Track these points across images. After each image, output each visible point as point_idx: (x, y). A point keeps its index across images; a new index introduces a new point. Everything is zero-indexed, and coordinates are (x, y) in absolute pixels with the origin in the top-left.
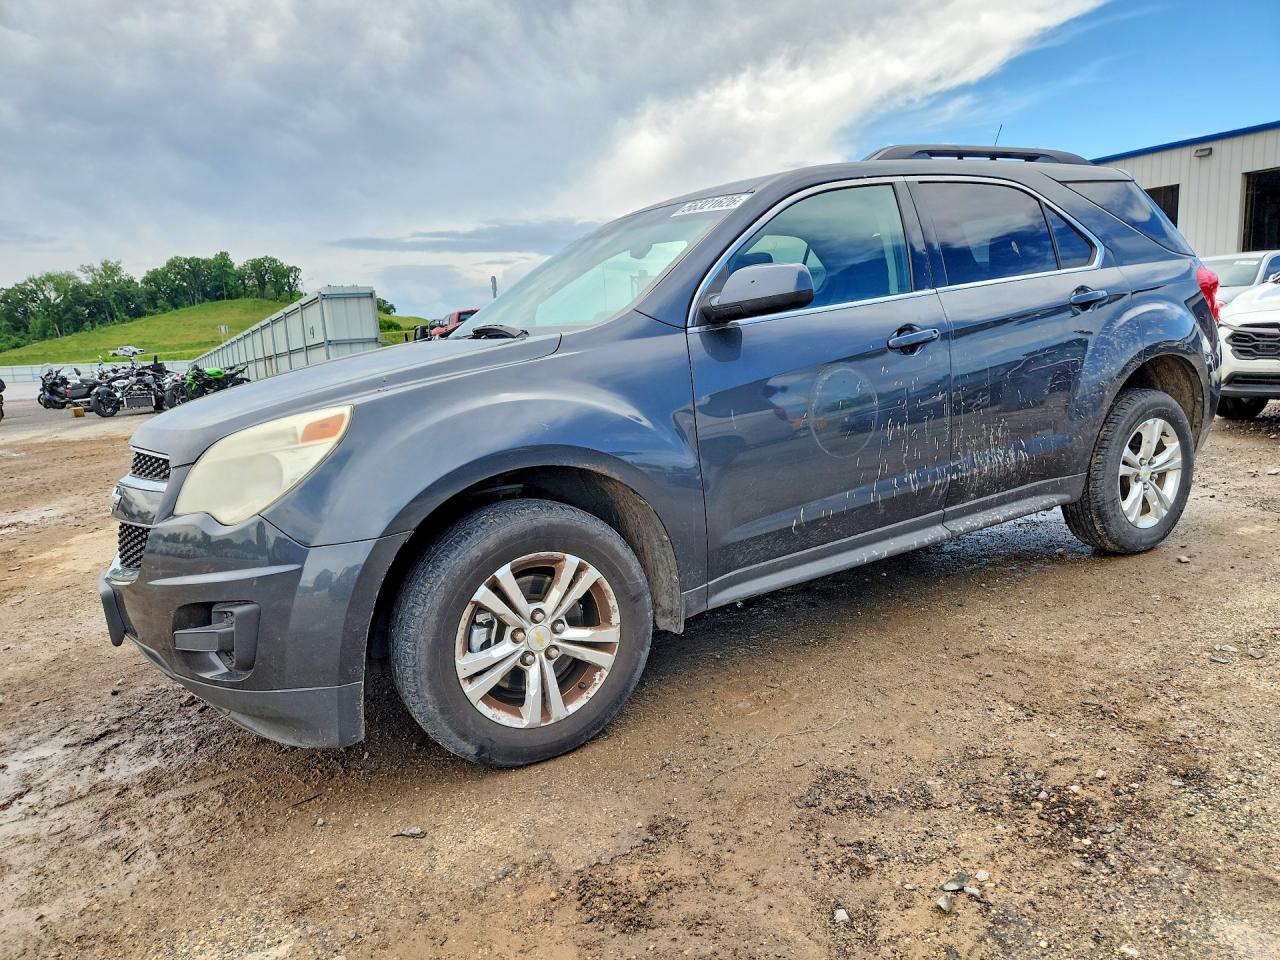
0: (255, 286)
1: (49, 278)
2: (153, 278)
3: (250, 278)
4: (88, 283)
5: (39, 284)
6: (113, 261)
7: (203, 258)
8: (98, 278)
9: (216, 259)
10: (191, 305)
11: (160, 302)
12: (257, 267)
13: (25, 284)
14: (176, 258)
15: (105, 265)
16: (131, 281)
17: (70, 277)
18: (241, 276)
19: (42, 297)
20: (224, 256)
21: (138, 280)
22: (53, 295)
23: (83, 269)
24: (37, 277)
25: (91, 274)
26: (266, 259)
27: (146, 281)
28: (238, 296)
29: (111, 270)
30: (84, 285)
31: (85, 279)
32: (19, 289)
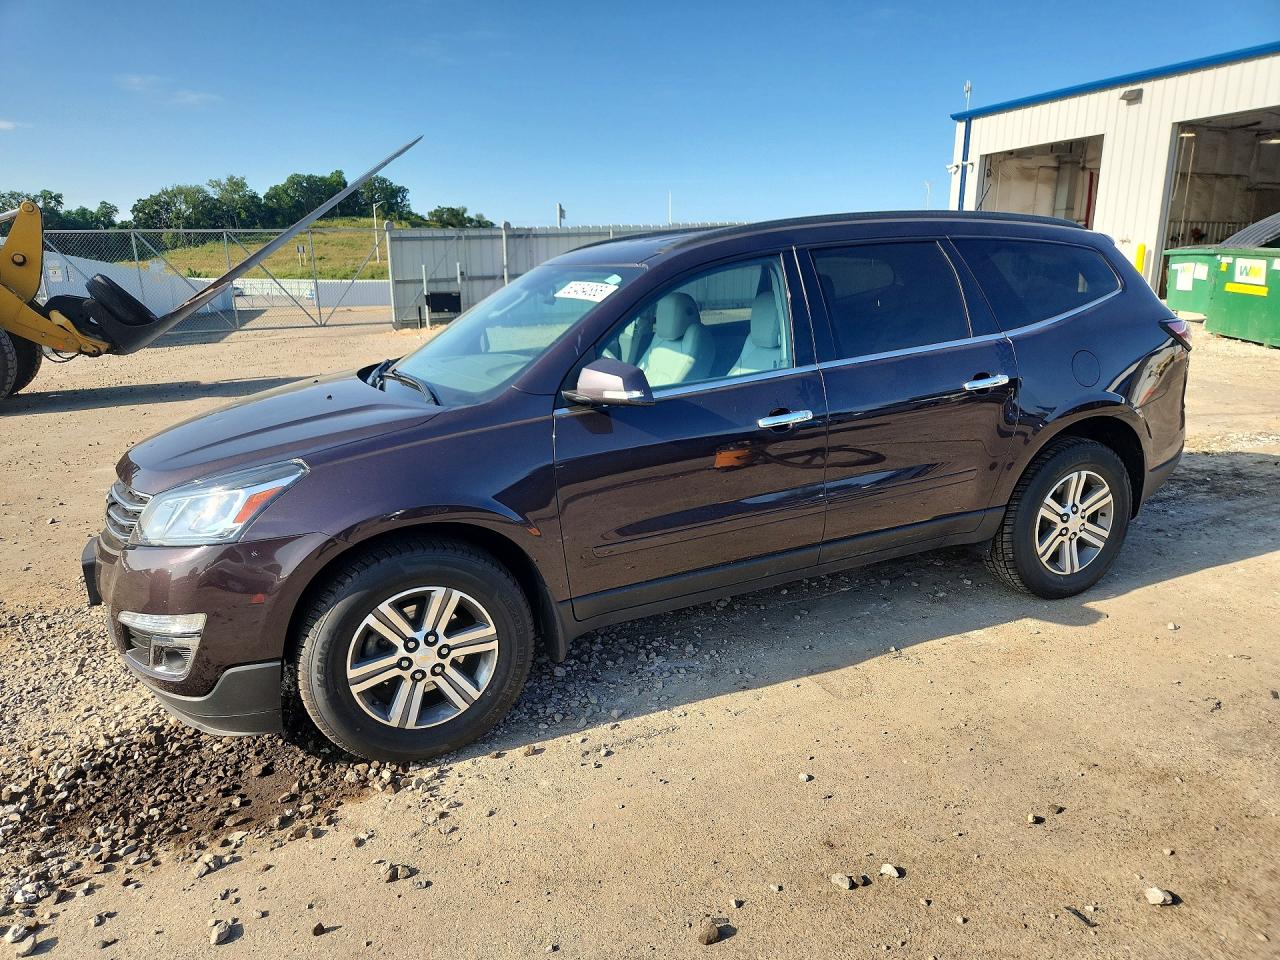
1: (180, 191)
2: (275, 194)
4: (216, 197)
5: (171, 196)
6: (238, 176)
8: (225, 193)
9: (332, 177)
11: (280, 217)
12: (368, 186)
13: (159, 196)
15: (231, 179)
16: (255, 196)
17: (200, 190)
19: (174, 208)
20: (339, 173)
21: (261, 196)
22: (184, 207)
23: (211, 183)
24: (170, 189)
25: (218, 189)
27: (268, 197)
29: (237, 185)
30: (212, 198)
31: (214, 193)
32: (155, 200)
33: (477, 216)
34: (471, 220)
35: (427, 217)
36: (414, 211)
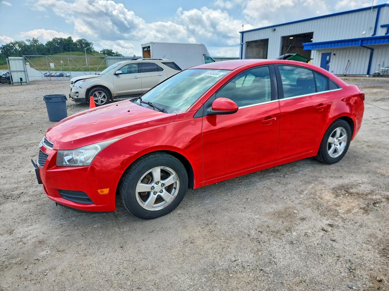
0: (80, 48)
1: (17, 43)
2: (49, 43)
3: (78, 45)
4: (29, 45)
5: (14, 44)
6: (36, 38)
7: (64, 38)
8: (32, 43)
9: (68, 39)
10: (60, 53)
11: (51, 52)
12: (80, 41)
13: (9, 44)
14: (56, 38)
15: (33, 39)
16: (42, 45)
17: (23, 42)
18: (75, 44)
19: (15, 48)
20: (70, 38)
21: (44, 44)
22: (18, 48)
23: (27, 40)
24: (13, 42)
25: (29, 42)
26: (83, 39)
27: (46, 45)
28: (74, 51)
29: (35, 41)
31: (28, 43)
32: (8, 46)
33: (116, 52)
34: (114, 53)
35: (100, 52)
36: (95, 50)
